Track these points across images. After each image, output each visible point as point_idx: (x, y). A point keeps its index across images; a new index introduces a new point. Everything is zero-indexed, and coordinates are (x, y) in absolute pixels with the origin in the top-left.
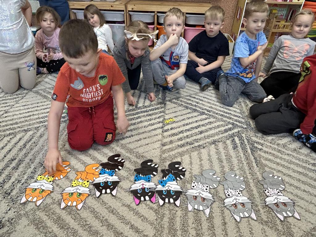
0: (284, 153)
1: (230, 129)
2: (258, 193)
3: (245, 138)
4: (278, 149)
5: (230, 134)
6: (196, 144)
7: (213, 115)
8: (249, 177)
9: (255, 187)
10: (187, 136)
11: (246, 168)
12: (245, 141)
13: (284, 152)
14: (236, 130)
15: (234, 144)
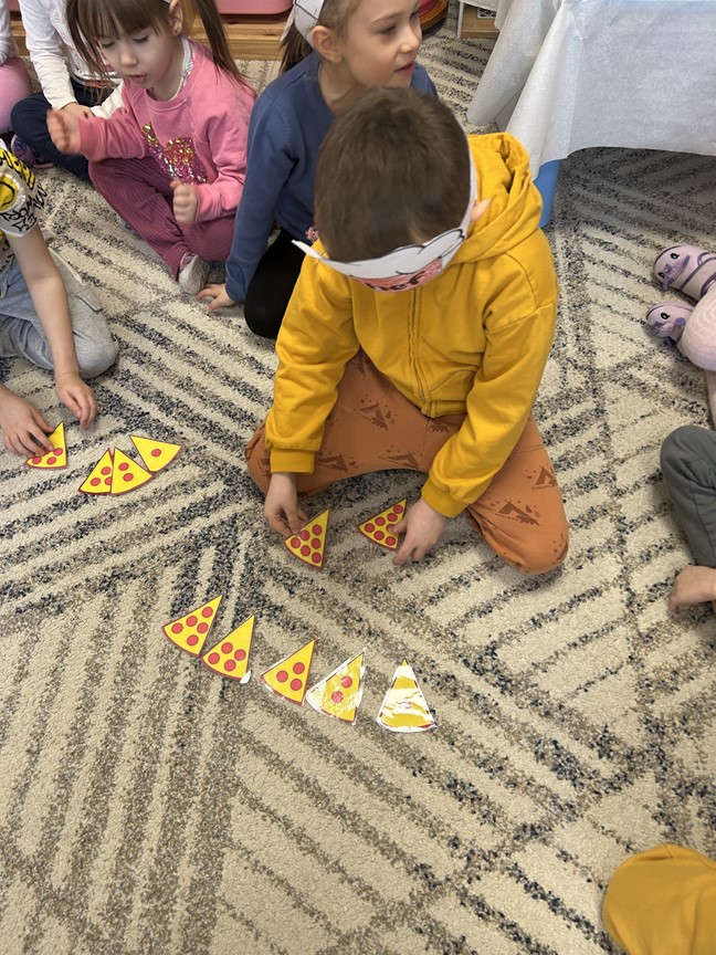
0: (358, 626)
1: (209, 506)
2: (164, 825)
3: (241, 556)
4: (344, 605)
5: (197, 531)
6: (39, 592)
7: (177, 429)
8: (165, 753)
9: (166, 798)
10: (22, 549)
11: (176, 707)
12: (239, 567)
13: (361, 620)
14: (226, 513)
15: (186, 584)
